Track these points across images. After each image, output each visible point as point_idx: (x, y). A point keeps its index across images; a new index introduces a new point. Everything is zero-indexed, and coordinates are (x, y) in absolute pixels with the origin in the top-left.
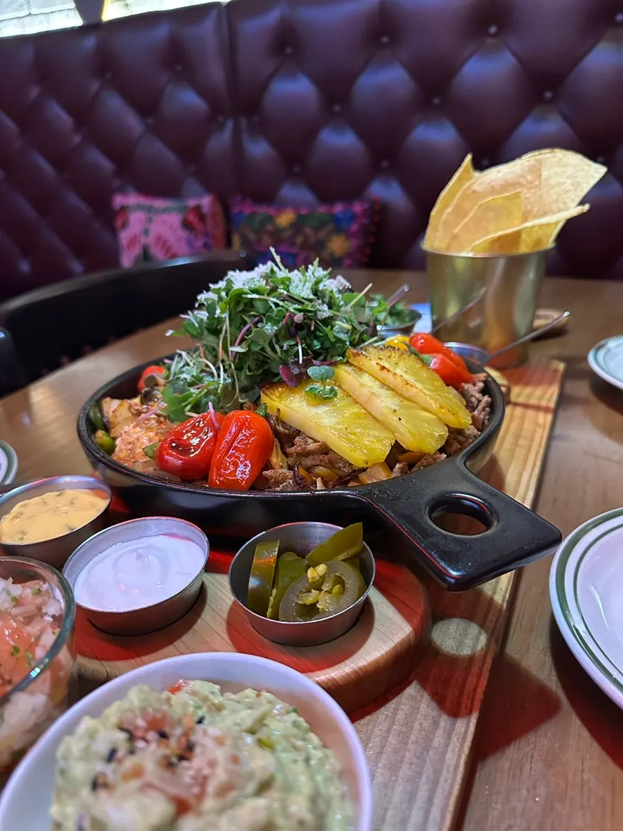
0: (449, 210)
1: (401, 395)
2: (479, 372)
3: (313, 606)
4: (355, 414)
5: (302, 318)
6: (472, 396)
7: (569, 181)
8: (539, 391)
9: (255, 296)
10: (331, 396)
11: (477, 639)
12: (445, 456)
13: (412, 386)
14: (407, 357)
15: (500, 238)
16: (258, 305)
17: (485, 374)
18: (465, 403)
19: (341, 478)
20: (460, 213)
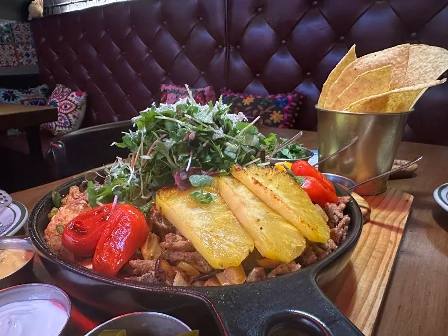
0: (336, 81)
1: (269, 207)
2: (345, 195)
4: (225, 219)
5: (194, 136)
6: (334, 214)
7: (430, 65)
8: (393, 215)
9: (164, 117)
10: (207, 201)
12: (300, 266)
13: (278, 200)
14: (282, 176)
15: (371, 100)
16: (168, 125)
17: (349, 198)
18: (327, 219)
19: (202, 274)
20: (343, 84)
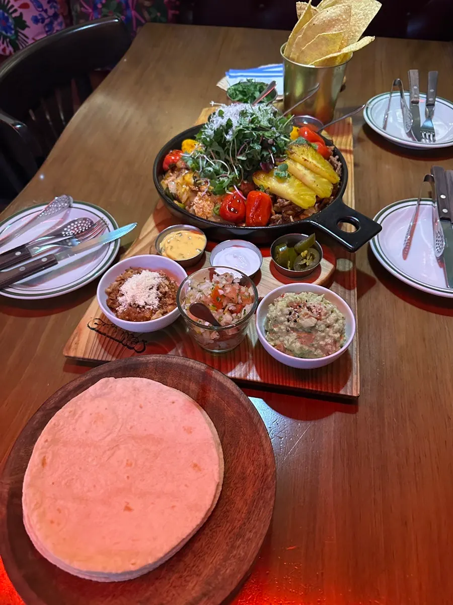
0: (300, 36)
1: (314, 172)
2: (331, 145)
3: (305, 264)
4: (298, 184)
8: (344, 139)
11: (349, 265)
13: (317, 167)
18: (333, 168)
20: (306, 38)
